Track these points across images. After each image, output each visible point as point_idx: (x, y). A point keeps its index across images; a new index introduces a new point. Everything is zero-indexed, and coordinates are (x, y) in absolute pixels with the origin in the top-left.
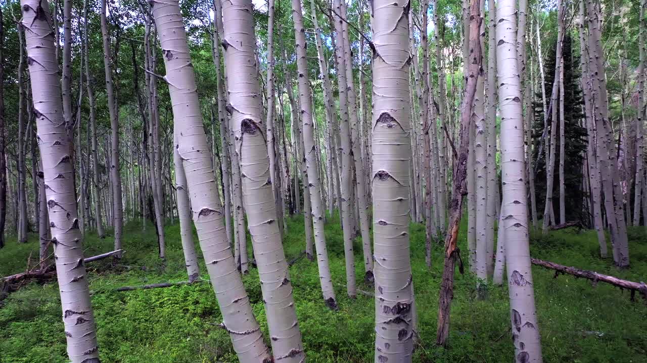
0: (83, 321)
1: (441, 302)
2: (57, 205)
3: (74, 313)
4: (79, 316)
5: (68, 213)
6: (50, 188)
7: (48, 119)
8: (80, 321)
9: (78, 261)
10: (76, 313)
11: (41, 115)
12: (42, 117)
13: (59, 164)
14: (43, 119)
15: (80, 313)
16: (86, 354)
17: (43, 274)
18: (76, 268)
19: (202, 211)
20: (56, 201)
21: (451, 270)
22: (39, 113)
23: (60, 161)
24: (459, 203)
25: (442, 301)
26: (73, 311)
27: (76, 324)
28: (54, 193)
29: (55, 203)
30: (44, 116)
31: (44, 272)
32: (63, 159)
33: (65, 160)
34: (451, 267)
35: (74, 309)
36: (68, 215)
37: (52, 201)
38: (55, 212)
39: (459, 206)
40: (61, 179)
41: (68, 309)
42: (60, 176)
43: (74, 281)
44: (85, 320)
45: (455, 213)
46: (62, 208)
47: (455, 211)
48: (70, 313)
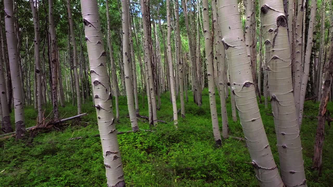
0: (117, 158)
1: (317, 142)
2: (100, 84)
3: (112, 153)
4: (114, 155)
5: (106, 89)
6: (95, 73)
7: (93, 26)
8: (115, 158)
9: (113, 120)
10: (113, 153)
11: (89, 23)
12: (90, 25)
13: (101, 56)
14: (90, 26)
15: (115, 153)
16: (119, 178)
17: (46, 127)
18: (112, 124)
19: (246, 84)
20: (99, 81)
21: (324, 124)
22: (88, 22)
23: (101, 55)
24: (331, 83)
25: (319, 142)
26: (111, 151)
27: (113, 160)
28: (97, 76)
29: (99, 82)
30: (91, 24)
31: (46, 126)
32: (103, 53)
33: (104, 54)
34: (324, 121)
35: (111, 150)
36: (107, 90)
37: (97, 81)
38: (99, 88)
39: (330, 85)
40: (102, 67)
41: (108, 151)
42: (101, 65)
43: (111, 133)
44: (118, 157)
45: (328, 89)
46: (103, 86)
47: (328, 87)
48: (110, 153)
